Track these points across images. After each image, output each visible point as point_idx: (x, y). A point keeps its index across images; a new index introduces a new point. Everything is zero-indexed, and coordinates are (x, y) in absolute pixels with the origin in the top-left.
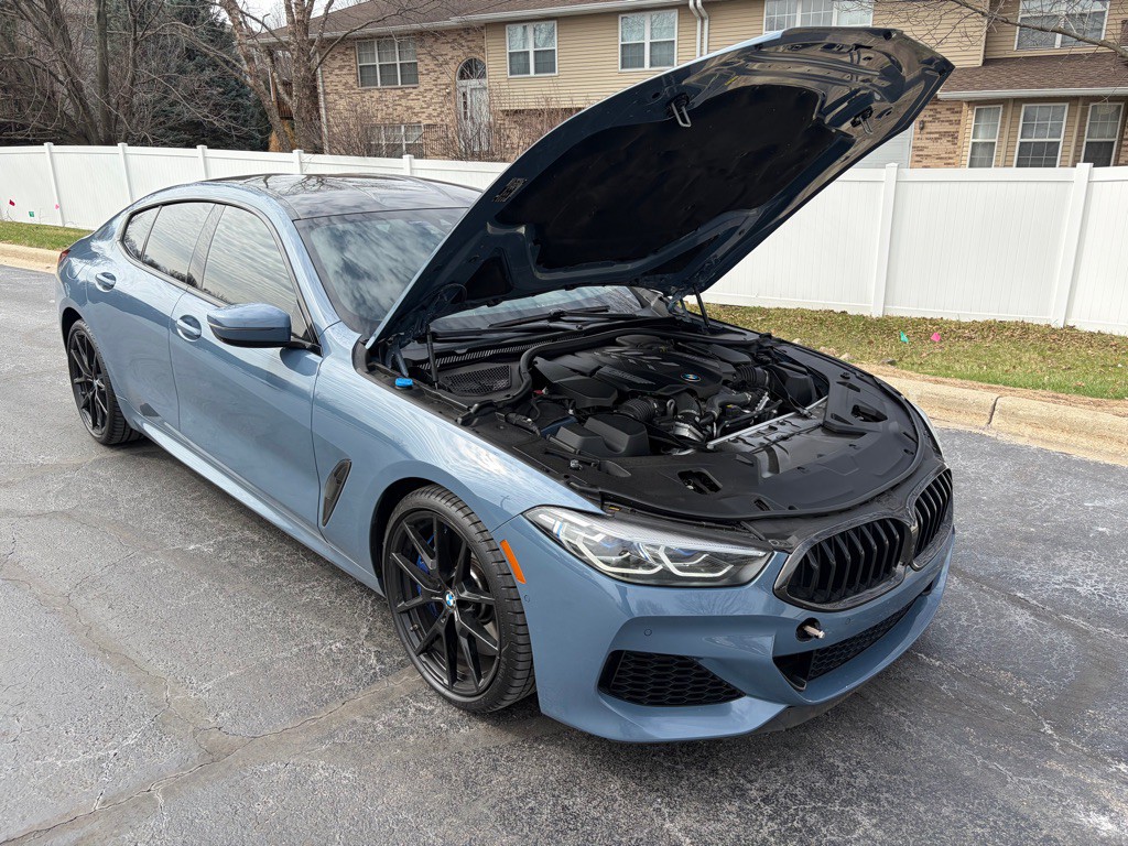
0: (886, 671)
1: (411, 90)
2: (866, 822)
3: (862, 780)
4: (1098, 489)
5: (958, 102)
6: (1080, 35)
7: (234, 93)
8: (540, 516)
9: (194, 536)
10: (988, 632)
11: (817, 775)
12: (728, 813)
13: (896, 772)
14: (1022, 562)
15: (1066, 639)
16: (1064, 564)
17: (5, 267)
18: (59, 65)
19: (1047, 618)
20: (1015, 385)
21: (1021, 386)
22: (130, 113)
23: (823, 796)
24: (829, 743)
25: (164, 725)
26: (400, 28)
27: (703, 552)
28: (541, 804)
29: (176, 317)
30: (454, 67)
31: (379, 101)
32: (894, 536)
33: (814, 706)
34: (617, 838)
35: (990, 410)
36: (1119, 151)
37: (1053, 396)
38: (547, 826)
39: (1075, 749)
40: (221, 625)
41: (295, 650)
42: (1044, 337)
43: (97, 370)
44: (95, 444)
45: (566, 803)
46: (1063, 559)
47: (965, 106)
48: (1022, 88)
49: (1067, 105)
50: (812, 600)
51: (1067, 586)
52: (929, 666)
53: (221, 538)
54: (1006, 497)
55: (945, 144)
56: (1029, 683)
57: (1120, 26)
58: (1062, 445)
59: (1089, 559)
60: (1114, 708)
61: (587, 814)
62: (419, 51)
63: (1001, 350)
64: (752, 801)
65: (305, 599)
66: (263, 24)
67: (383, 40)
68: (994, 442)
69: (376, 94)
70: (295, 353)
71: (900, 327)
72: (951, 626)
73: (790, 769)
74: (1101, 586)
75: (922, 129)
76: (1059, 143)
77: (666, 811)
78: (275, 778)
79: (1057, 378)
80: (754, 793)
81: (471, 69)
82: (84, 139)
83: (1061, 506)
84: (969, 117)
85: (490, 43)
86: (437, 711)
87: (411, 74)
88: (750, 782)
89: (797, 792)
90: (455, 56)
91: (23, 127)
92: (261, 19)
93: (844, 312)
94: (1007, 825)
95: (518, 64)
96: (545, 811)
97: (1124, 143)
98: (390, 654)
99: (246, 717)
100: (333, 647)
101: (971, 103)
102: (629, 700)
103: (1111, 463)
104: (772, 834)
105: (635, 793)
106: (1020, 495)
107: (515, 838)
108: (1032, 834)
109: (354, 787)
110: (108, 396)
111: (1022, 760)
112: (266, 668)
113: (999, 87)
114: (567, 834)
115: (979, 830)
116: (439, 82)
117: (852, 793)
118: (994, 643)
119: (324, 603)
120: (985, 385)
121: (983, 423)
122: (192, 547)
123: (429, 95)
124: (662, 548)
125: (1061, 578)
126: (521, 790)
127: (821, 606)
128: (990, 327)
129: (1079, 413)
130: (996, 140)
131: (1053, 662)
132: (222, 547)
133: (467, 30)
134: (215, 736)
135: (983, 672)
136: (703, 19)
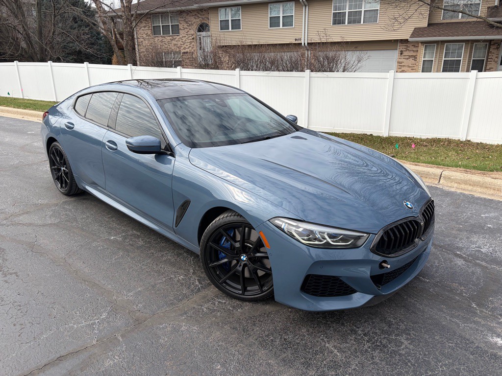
0: (407, 284)
1: (176, 37)
2: (406, 342)
3: (402, 327)
4: (486, 209)
5: (417, 42)
6: (470, 13)
7: (95, 37)
8: (276, 221)
9: (112, 234)
10: (447, 268)
11: (384, 325)
12: (351, 340)
13: (416, 323)
14: (458, 240)
15: (479, 270)
16: (475, 240)
17: (4, 117)
18: (21, 26)
19: (470, 262)
20: (448, 166)
21: (450, 166)
22: (52, 48)
23: (388, 333)
24: (388, 313)
25: (116, 310)
26: (172, 9)
27: (341, 235)
28: (275, 338)
29: (105, 141)
30: (195, 27)
31: (162, 41)
32: (415, 227)
33: (384, 295)
34: (307, 350)
35: (439, 176)
36: (486, 63)
37: (465, 171)
38: (279, 346)
39: (485, 313)
40: (131, 270)
41: (164, 279)
42: (457, 145)
43: (64, 163)
44: (62, 195)
45: (285, 337)
46: (475, 238)
47: (420, 44)
48: (445, 36)
49: (464, 44)
50: (384, 253)
51: (477, 249)
52: (424, 282)
53: (124, 234)
54: (449, 213)
55: (411, 61)
56: (465, 288)
57: (487, 10)
58: (470, 191)
59: (485, 238)
60: (500, 297)
61: (295, 341)
62: (180, 19)
63: (439, 151)
64: (360, 335)
65: (164, 259)
66: (110, 8)
67: (164, 15)
68: (442, 190)
69: (160, 39)
70: (163, 156)
71: (396, 141)
72: (432, 266)
73: (373, 323)
74: (491, 249)
75: (401, 54)
76: (460, 60)
77: (326, 340)
78: (166, 330)
79: (465, 162)
80: (360, 332)
81: (203, 28)
82: (31, 59)
83: (472, 216)
84: (422, 49)
85: (211, 16)
86: (227, 303)
87: (176, 30)
88: (358, 328)
89: (377, 331)
90: (196, 21)
91: (4, 54)
92: (109, 5)
93: (371, 135)
94: (461, 342)
95: (224, 25)
96: (277, 341)
97: (489, 60)
98: (204, 280)
99: (149, 306)
100: (180, 278)
101: (423, 43)
102: (312, 294)
103: (491, 198)
104: (369, 347)
105: (312, 333)
106: (455, 212)
107: (267, 351)
108: (471, 346)
109: (199, 333)
110: (69, 174)
111: (465, 318)
112: (153, 286)
113: (435, 36)
114: (287, 349)
115: (450, 345)
116: (189, 33)
117: (399, 331)
118: (450, 272)
119: (173, 260)
120: (436, 166)
121: (437, 182)
122: (112, 238)
123: (184, 39)
124: (326, 233)
125: (474, 246)
126: (267, 333)
127: (387, 255)
128: (434, 141)
129: (476, 177)
130: (433, 59)
131: (474, 279)
132: (125, 238)
133: (201, 10)
134: (138, 314)
135: (446, 284)
136: (306, 6)
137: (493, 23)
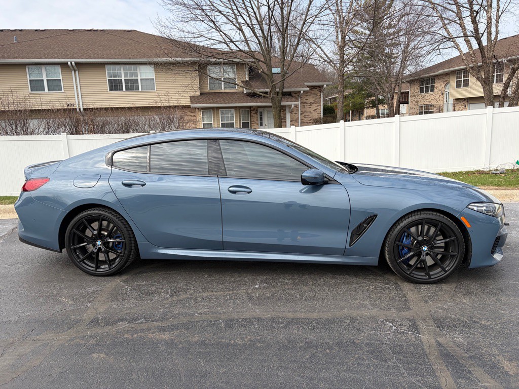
5: (196, 108)
36: (251, 125)
41: (365, 292)
49: (234, 110)
55: (191, 124)
76: (234, 123)
84: (200, 115)
97: (252, 122)
100: (371, 288)
101: (200, 109)
113: (211, 103)
130: (212, 122)
136: (75, 71)
137: (259, 93)
